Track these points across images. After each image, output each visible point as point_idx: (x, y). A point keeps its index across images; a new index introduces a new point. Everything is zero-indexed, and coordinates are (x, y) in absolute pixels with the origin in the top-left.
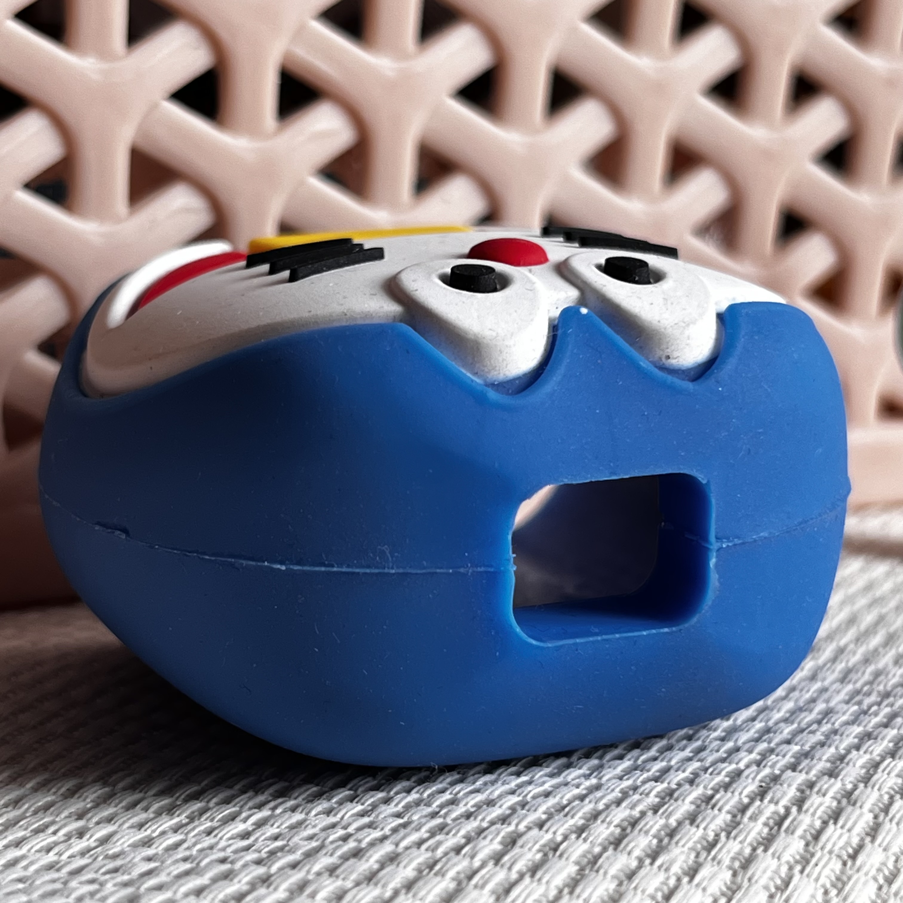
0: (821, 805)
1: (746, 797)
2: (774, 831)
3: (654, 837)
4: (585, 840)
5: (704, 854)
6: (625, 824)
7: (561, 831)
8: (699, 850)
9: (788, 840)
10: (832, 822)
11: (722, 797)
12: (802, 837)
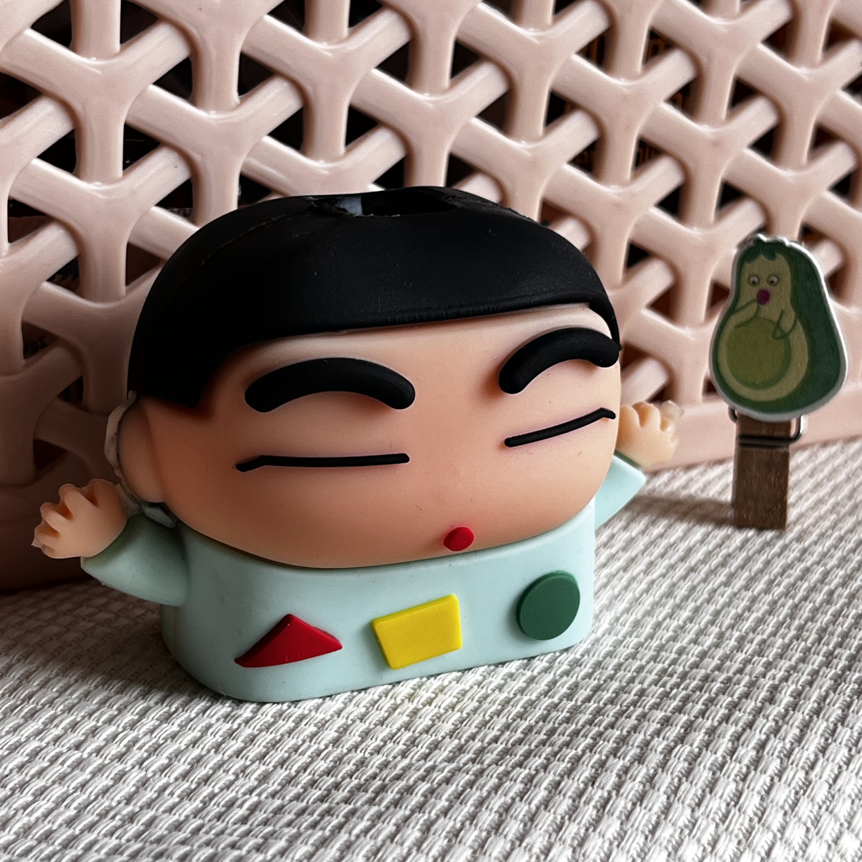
0: (632, 789)
1: (582, 782)
2: (600, 814)
3: (521, 821)
4: (476, 825)
5: (554, 835)
6: (501, 810)
7: (460, 818)
9: (610, 822)
10: (638, 804)
11: (566, 783)
12: (619, 818)
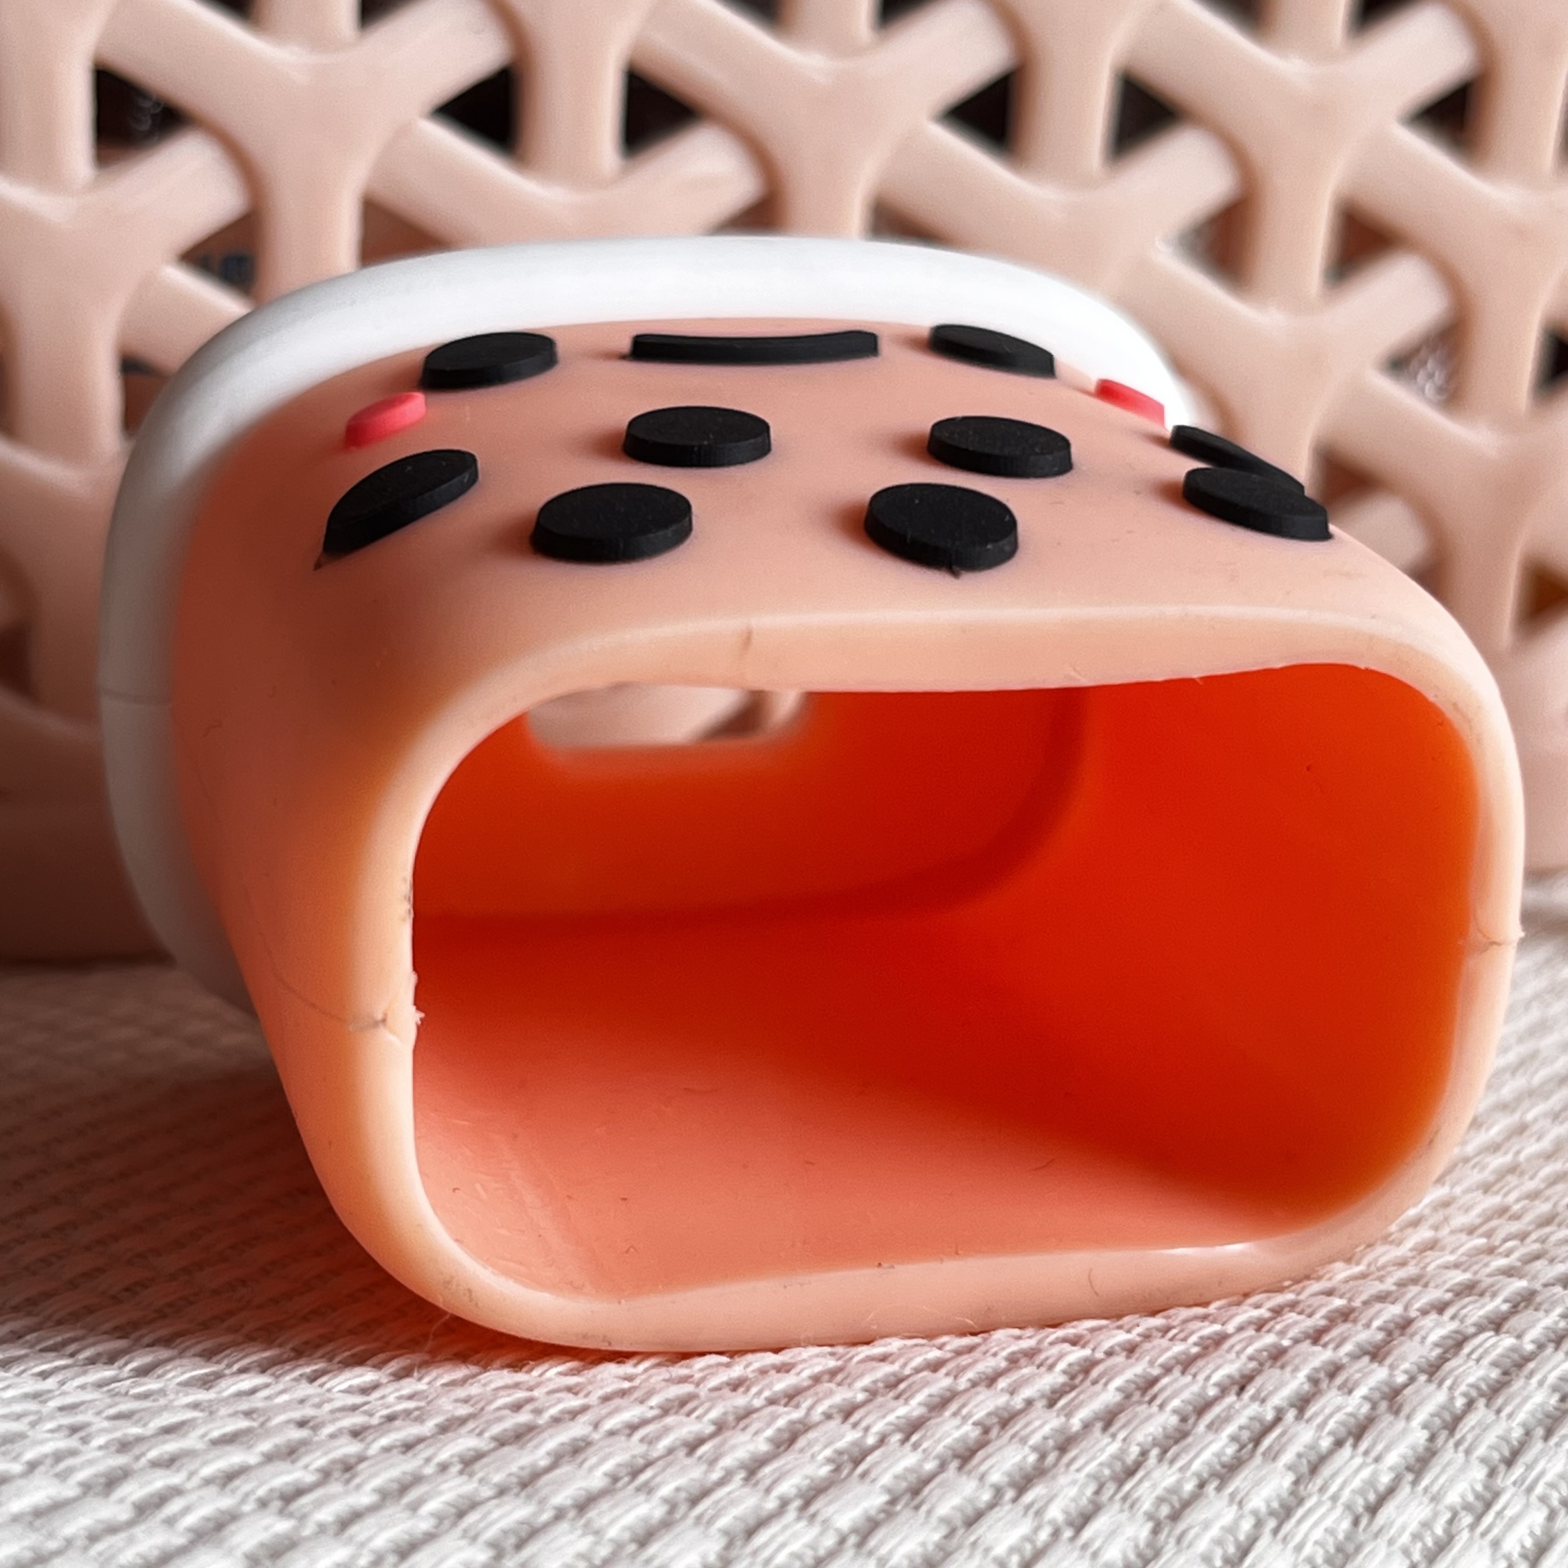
8: (1103, 1480)
